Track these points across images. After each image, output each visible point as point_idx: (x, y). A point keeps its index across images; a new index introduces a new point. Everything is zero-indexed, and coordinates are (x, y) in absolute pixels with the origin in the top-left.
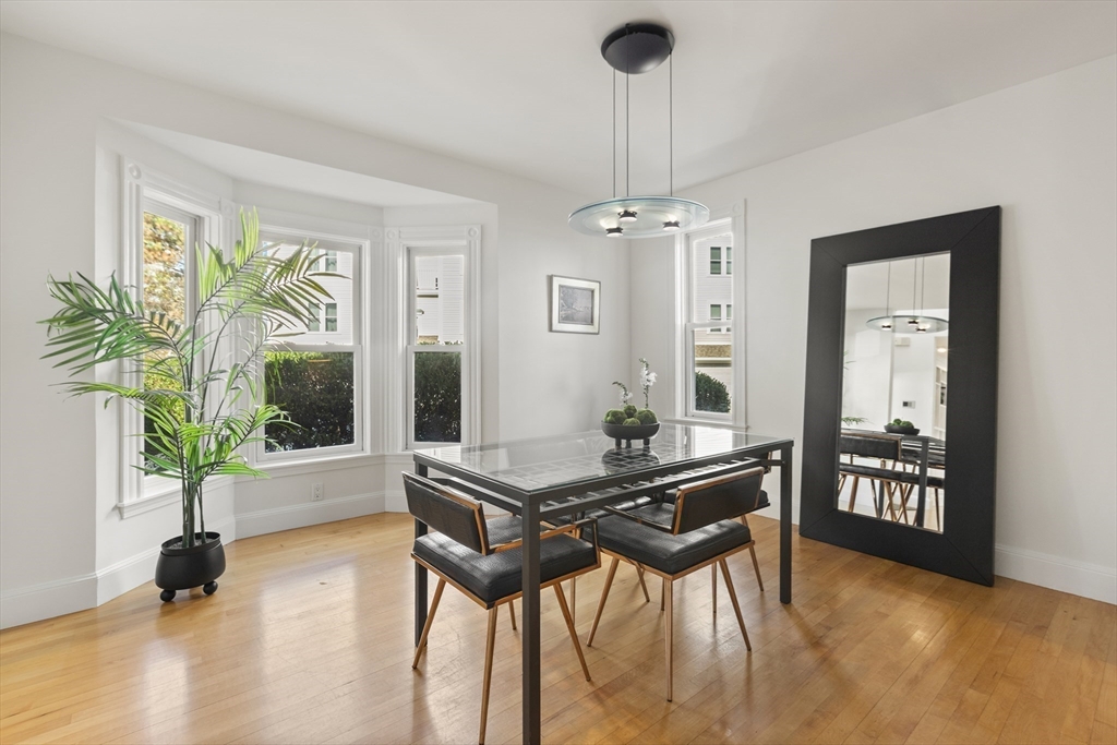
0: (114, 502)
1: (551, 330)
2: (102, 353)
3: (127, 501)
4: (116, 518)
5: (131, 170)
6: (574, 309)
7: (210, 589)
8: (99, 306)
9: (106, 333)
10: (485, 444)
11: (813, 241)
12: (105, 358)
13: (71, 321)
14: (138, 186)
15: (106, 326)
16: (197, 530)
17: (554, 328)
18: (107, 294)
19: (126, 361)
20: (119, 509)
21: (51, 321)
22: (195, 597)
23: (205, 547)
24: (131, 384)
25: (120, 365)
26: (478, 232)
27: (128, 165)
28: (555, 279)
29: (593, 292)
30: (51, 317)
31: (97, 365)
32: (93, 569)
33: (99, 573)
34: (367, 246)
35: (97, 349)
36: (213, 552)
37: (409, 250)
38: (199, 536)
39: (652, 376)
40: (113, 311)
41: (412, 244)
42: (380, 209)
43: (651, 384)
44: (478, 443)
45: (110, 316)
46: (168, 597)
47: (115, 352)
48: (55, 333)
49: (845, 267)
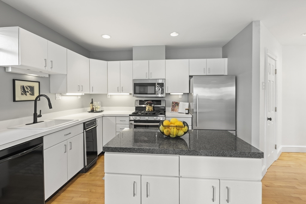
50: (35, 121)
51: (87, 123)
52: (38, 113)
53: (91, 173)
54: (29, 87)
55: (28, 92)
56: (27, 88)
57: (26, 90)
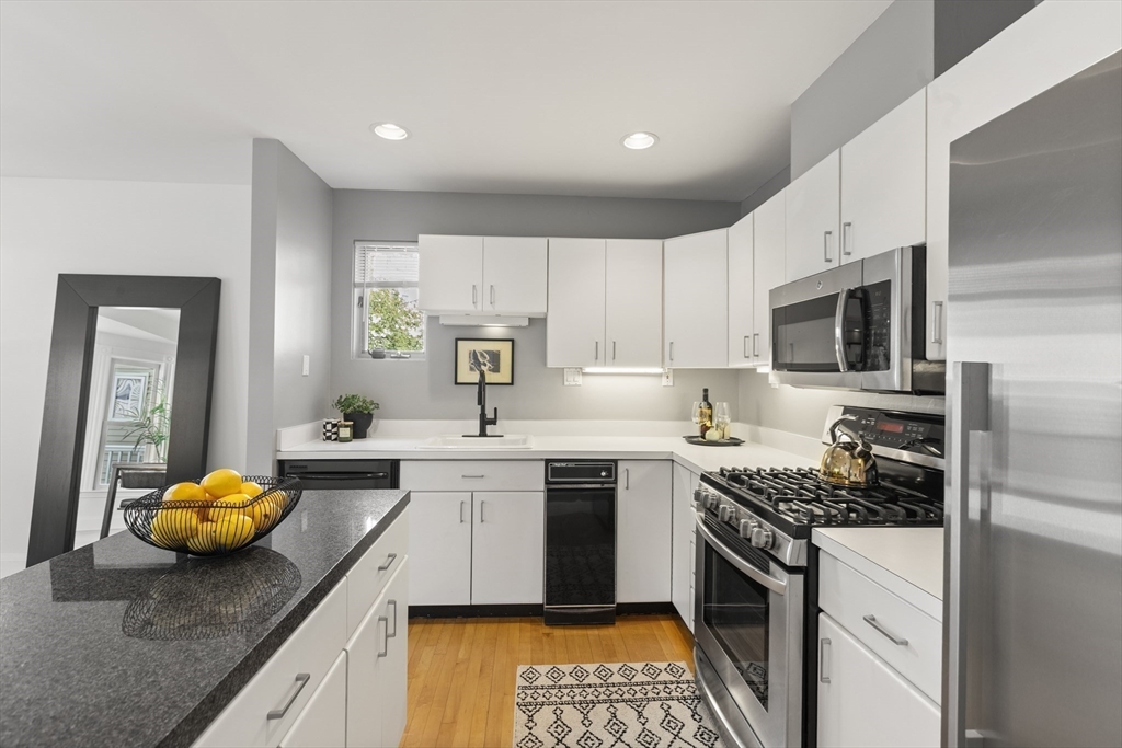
11: (60, 275)
49: (97, 308)
50: (483, 433)
51: (557, 465)
52: (490, 415)
53: (548, 635)
54: (487, 352)
55: (485, 365)
56: (482, 355)
57: (481, 360)
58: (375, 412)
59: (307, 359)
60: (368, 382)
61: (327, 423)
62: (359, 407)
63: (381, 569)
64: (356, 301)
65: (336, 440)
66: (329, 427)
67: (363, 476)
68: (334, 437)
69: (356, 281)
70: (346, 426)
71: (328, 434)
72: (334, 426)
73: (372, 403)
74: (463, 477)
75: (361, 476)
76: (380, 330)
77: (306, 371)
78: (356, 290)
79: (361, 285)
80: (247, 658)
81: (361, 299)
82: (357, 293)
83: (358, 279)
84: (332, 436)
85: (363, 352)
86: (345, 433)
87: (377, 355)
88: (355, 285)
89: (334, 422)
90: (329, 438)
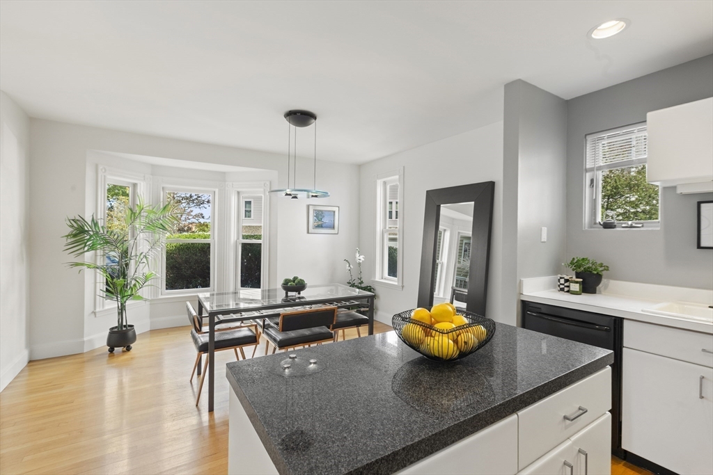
0: (92, 310)
1: (308, 233)
2: (86, 248)
3: (98, 310)
4: (93, 315)
5: (102, 170)
6: (321, 221)
7: (129, 349)
8: (86, 229)
9: (88, 240)
10: (270, 288)
11: (427, 191)
12: (88, 251)
13: (75, 236)
14: (105, 176)
15: (88, 237)
16: (124, 324)
17: (310, 232)
18: (90, 224)
19: (98, 251)
20: (94, 313)
21: (67, 236)
22: (124, 352)
23: (127, 331)
24: (100, 262)
25: (96, 253)
26: (269, 184)
27: (100, 167)
28: (310, 207)
29: (334, 212)
30: (67, 234)
31: (86, 253)
32: (83, 337)
33: (85, 339)
34: (217, 191)
35: (84, 247)
36: (130, 333)
37: (238, 193)
38: (125, 326)
39: (362, 258)
40: (93, 231)
41: (239, 190)
42: (224, 173)
43: (361, 261)
44: (267, 289)
45: (91, 233)
46: (111, 350)
47: (92, 248)
48: (69, 241)
49: (440, 206)
58: (604, 273)
59: (545, 230)
60: (600, 247)
61: (561, 278)
62: (589, 268)
63: (565, 418)
64: (588, 182)
65: (568, 291)
66: (562, 281)
67: (592, 326)
68: (566, 289)
69: (588, 167)
70: (577, 282)
71: (562, 286)
72: (567, 281)
73: (601, 265)
74: (704, 350)
75: (588, 325)
76: (636, 205)
77: (544, 238)
78: (588, 174)
79: (592, 170)
80: (395, 454)
81: (592, 181)
82: (588, 176)
83: (589, 166)
84: (564, 288)
85: (595, 223)
86: (575, 287)
87: (607, 226)
88: (587, 171)
89: (567, 278)
90: (562, 290)
